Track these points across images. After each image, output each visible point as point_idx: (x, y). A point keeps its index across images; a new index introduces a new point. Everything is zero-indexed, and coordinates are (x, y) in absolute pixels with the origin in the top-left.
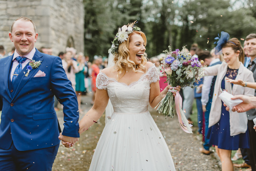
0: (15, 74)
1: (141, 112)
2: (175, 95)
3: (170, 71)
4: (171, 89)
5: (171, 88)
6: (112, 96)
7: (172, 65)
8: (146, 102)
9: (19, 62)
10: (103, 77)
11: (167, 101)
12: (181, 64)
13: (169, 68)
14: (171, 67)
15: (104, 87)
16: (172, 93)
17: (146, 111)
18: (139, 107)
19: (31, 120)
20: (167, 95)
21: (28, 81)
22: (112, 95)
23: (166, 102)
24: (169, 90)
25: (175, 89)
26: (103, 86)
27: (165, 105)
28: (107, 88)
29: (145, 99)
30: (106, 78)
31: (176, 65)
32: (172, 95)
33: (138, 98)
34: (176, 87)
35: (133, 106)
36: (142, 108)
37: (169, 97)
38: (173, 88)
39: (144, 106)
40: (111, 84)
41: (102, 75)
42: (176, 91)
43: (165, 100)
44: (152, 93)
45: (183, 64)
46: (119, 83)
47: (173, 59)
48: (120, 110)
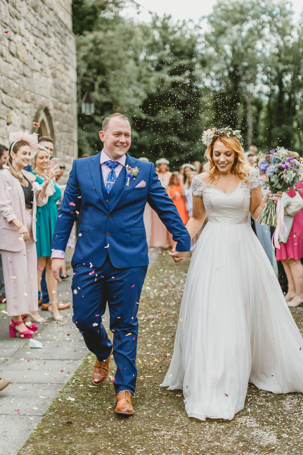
0: (109, 181)
1: (239, 223)
2: (277, 202)
3: (266, 178)
4: (272, 197)
5: (271, 195)
6: (207, 204)
7: (267, 172)
8: (246, 212)
9: (111, 167)
10: (198, 181)
11: (269, 210)
12: (277, 169)
13: (265, 174)
14: (266, 174)
15: (200, 194)
16: (273, 201)
17: (246, 222)
18: (237, 217)
19: (128, 235)
20: (268, 204)
21: (130, 191)
22: (207, 202)
23: (267, 212)
24: (270, 198)
25: (275, 196)
26: (198, 192)
27: (267, 215)
28: (203, 194)
29: (244, 208)
30: (201, 184)
31: (271, 170)
32: (273, 202)
33: (237, 208)
34: (276, 193)
35: (230, 216)
36: (241, 219)
37: (270, 205)
38: (273, 194)
39: (243, 216)
40: (207, 190)
41: (198, 180)
42: (278, 197)
43: (266, 209)
44: (253, 202)
45: (278, 168)
46: (215, 190)
47: (266, 165)
48: (216, 220)
